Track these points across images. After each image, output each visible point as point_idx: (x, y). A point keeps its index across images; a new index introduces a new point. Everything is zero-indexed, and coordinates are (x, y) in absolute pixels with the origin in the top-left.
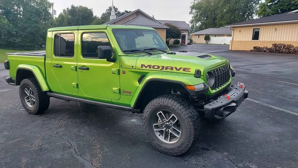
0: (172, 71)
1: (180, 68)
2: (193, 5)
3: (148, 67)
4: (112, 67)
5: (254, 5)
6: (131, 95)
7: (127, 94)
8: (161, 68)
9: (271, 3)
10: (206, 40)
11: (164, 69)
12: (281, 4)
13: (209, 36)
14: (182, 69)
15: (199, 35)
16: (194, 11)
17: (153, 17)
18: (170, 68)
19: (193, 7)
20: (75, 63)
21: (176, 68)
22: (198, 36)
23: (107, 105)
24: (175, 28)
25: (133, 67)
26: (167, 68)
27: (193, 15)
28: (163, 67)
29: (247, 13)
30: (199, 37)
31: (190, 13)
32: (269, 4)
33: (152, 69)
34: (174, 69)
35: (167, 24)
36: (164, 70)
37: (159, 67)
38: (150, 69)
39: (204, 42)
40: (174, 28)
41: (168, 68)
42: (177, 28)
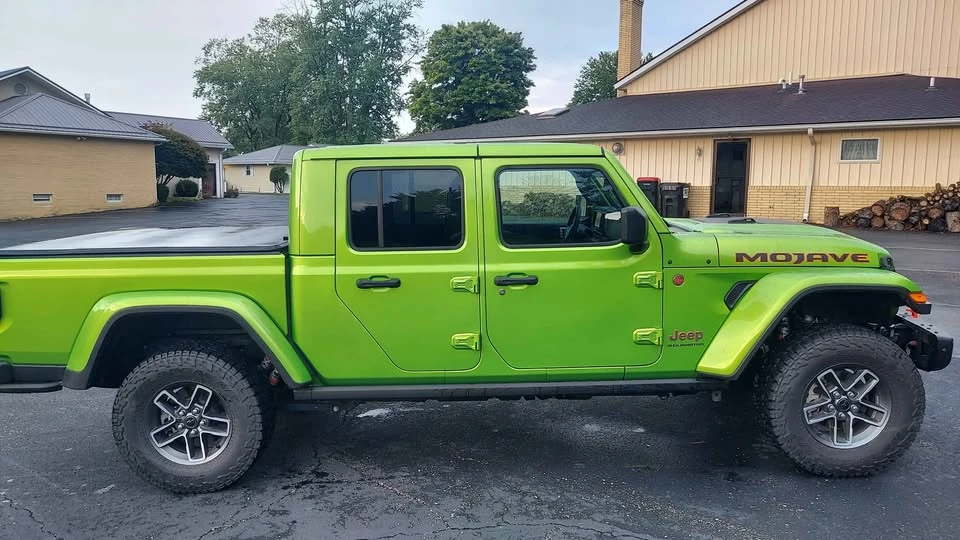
0: (826, 264)
1: (845, 256)
2: (205, 69)
3: (759, 259)
4: (634, 269)
5: (389, 84)
6: (699, 342)
7: (687, 342)
8: (795, 258)
9: (440, 84)
10: (275, 182)
11: (803, 259)
12: (466, 88)
13: (283, 170)
14: (849, 258)
15: (248, 166)
16: (208, 87)
17: (88, 99)
18: (819, 257)
19: (204, 76)
20: (473, 268)
21: (834, 256)
22: (244, 170)
23: (607, 387)
24: (185, 140)
25: (709, 262)
26: (811, 257)
27: (207, 101)
28: (801, 257)
29: (374, 107)
30: (248, 173)
31: (196, 94)
32: (435, 86)
33: (770, 262)
34: (830, 258)
35: (155, 125)
36: (805, 262)
37: (788, 257)
38: (764, 263)
39: (269, 187)
40: (182, 141)
41: (815, 257)
42: (193, 142)
